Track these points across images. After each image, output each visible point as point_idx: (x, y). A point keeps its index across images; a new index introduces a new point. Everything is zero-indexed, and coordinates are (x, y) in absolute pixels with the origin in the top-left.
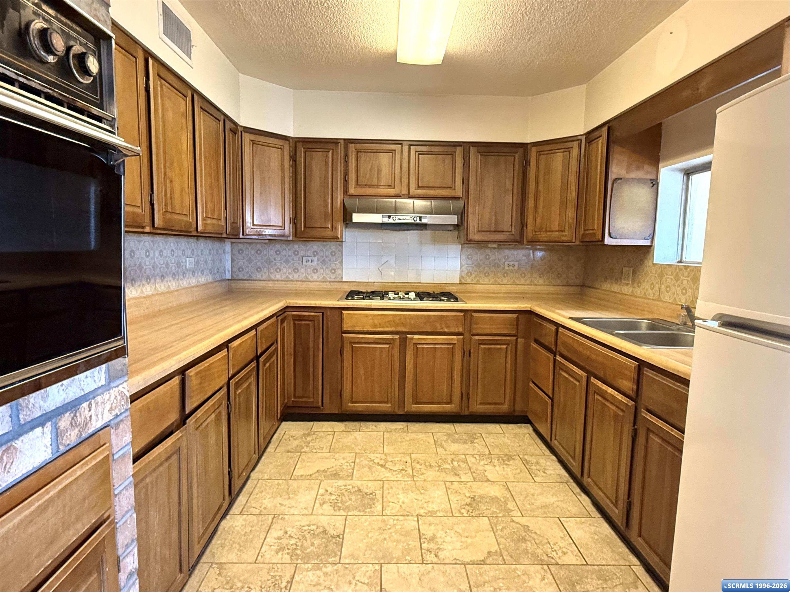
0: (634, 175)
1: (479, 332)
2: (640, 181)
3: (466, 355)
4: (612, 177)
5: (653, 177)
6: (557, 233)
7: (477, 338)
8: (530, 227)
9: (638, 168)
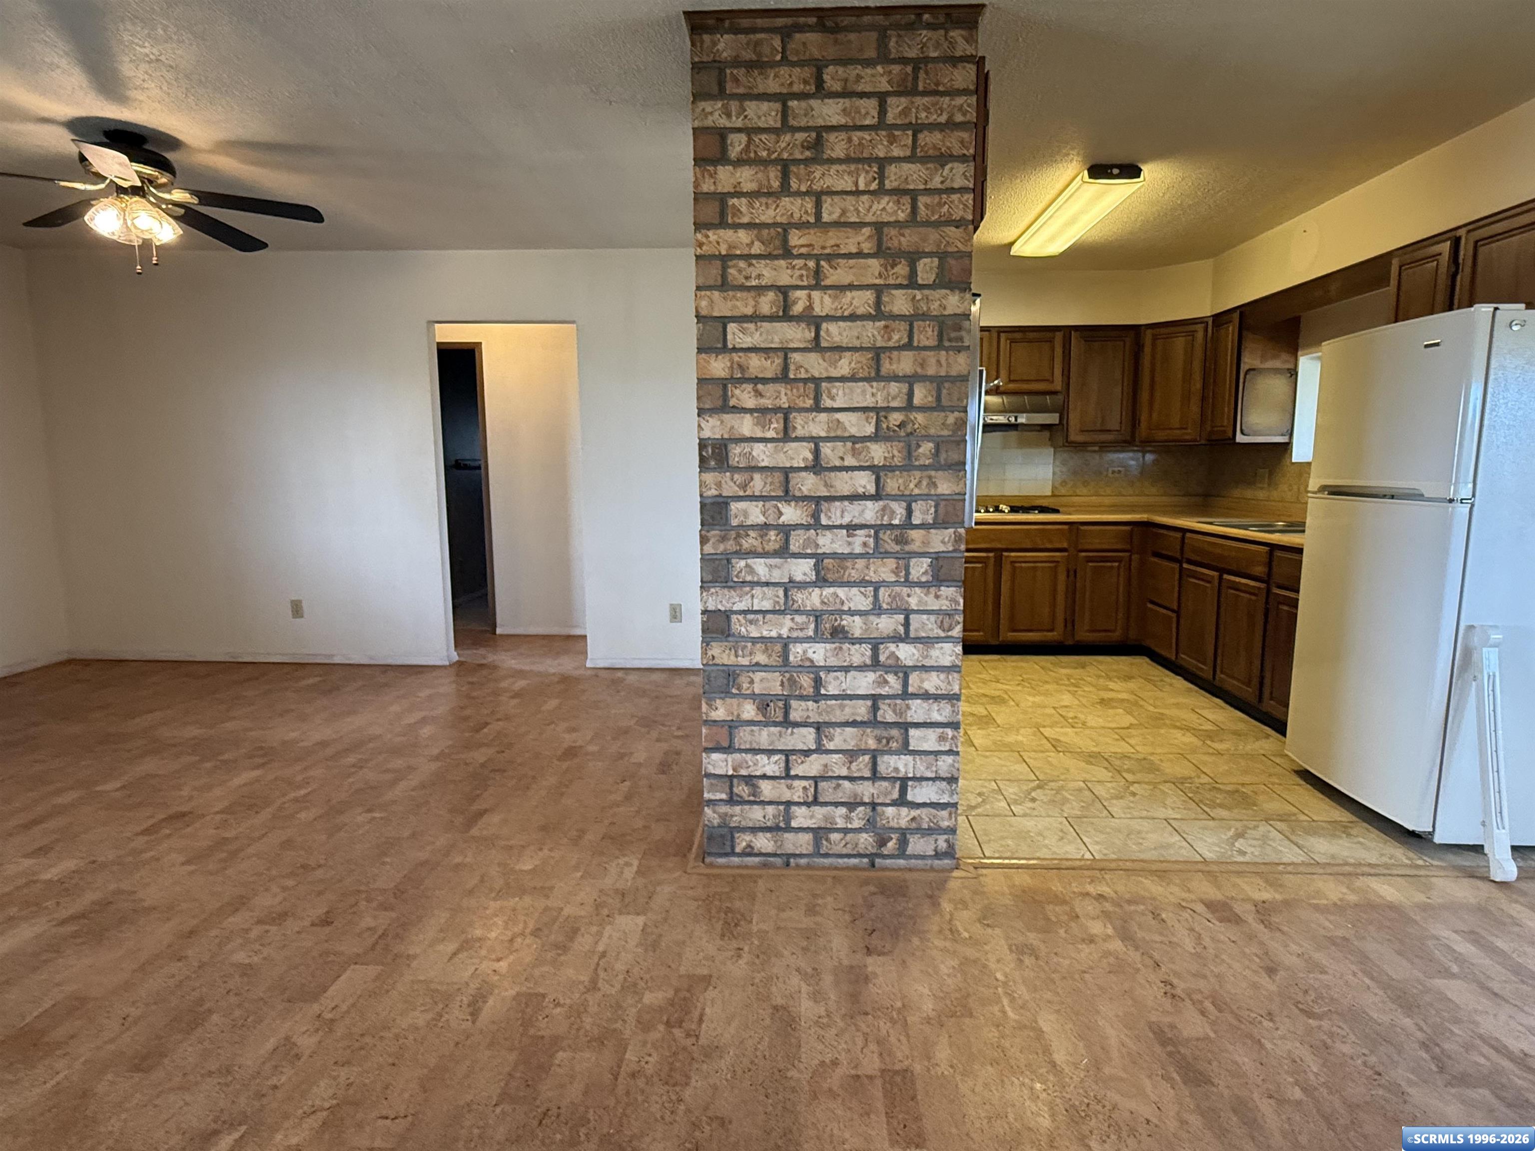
0: (1269, 364)
1: (1087, 547)
2: (1277, 371)
3: (1072, 573)
4: (1244, 367)
5: (1291, 366)
6: (1178, 432)
7: (1083, 554)
8: (1144, 425)
9: (1275, 357)
